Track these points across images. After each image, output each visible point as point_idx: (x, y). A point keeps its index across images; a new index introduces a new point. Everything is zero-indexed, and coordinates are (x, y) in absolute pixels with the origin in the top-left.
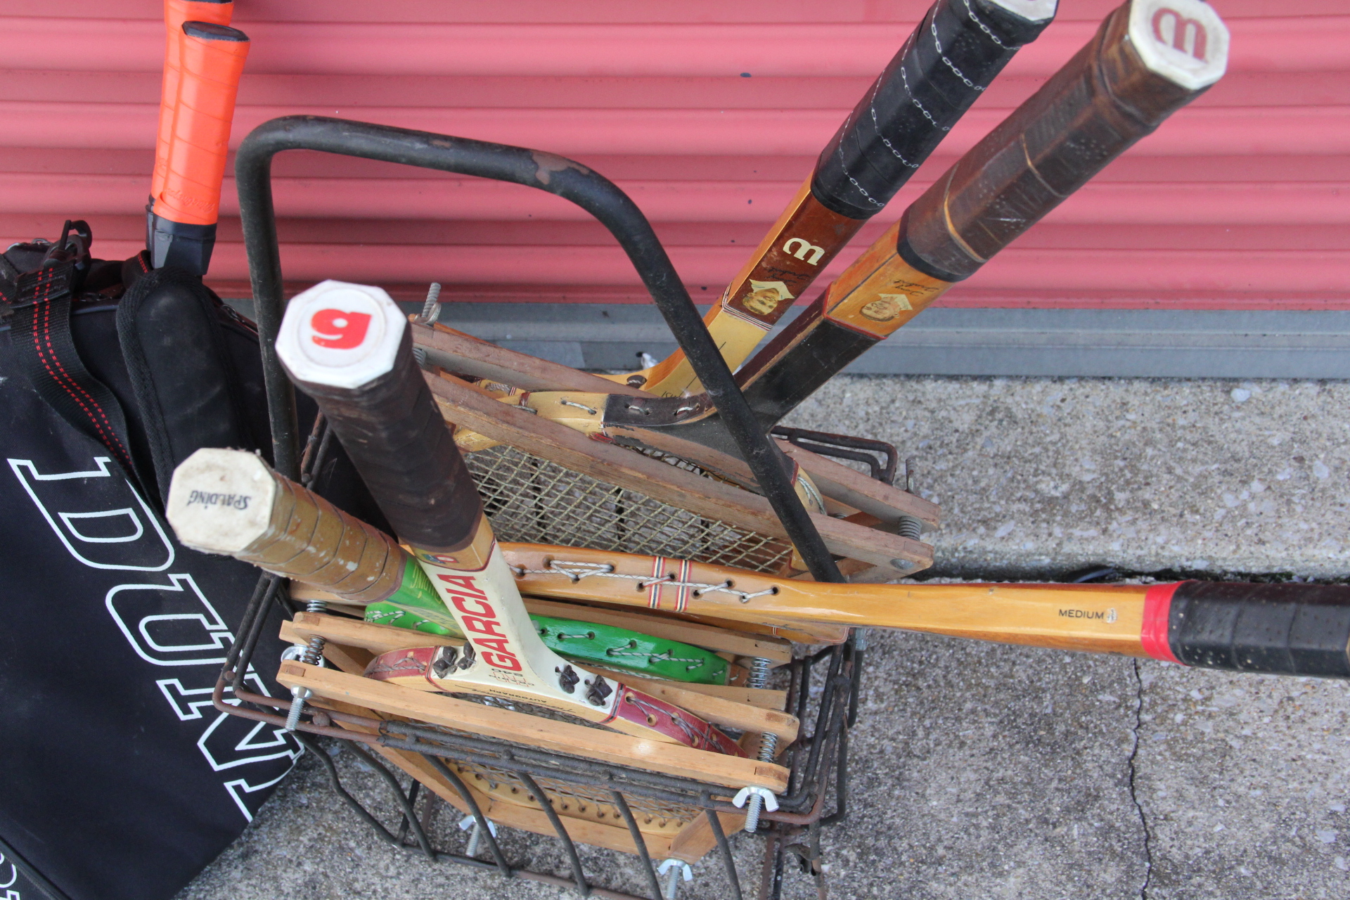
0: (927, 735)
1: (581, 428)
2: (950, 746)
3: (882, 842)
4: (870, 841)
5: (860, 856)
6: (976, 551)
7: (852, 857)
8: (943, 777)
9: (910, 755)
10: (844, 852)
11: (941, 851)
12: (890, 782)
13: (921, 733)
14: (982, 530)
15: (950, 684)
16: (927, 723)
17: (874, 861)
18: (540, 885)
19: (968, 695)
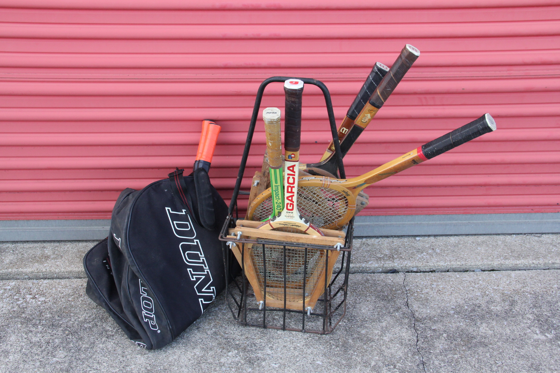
0: (360, 300)
1: (302, 169)
2: (365, 301)
3: (353, 318)
4: (350, 318)
5: (348, 321)
6: (365, 268)
7: (346, 321)
8: (365, 307)
9: (356, 303)
10: (344, 320)
11: (367, 319)
12: (352, 308)
13: (358, 300)
14: (365, 263)
15: (363, 291)
16: (359, 298)
17: (351, 322)
18: (272, 330)
19: (367, 293)
